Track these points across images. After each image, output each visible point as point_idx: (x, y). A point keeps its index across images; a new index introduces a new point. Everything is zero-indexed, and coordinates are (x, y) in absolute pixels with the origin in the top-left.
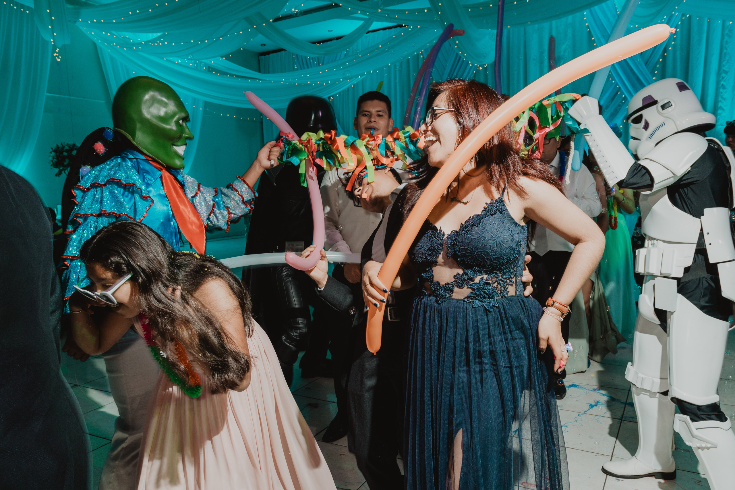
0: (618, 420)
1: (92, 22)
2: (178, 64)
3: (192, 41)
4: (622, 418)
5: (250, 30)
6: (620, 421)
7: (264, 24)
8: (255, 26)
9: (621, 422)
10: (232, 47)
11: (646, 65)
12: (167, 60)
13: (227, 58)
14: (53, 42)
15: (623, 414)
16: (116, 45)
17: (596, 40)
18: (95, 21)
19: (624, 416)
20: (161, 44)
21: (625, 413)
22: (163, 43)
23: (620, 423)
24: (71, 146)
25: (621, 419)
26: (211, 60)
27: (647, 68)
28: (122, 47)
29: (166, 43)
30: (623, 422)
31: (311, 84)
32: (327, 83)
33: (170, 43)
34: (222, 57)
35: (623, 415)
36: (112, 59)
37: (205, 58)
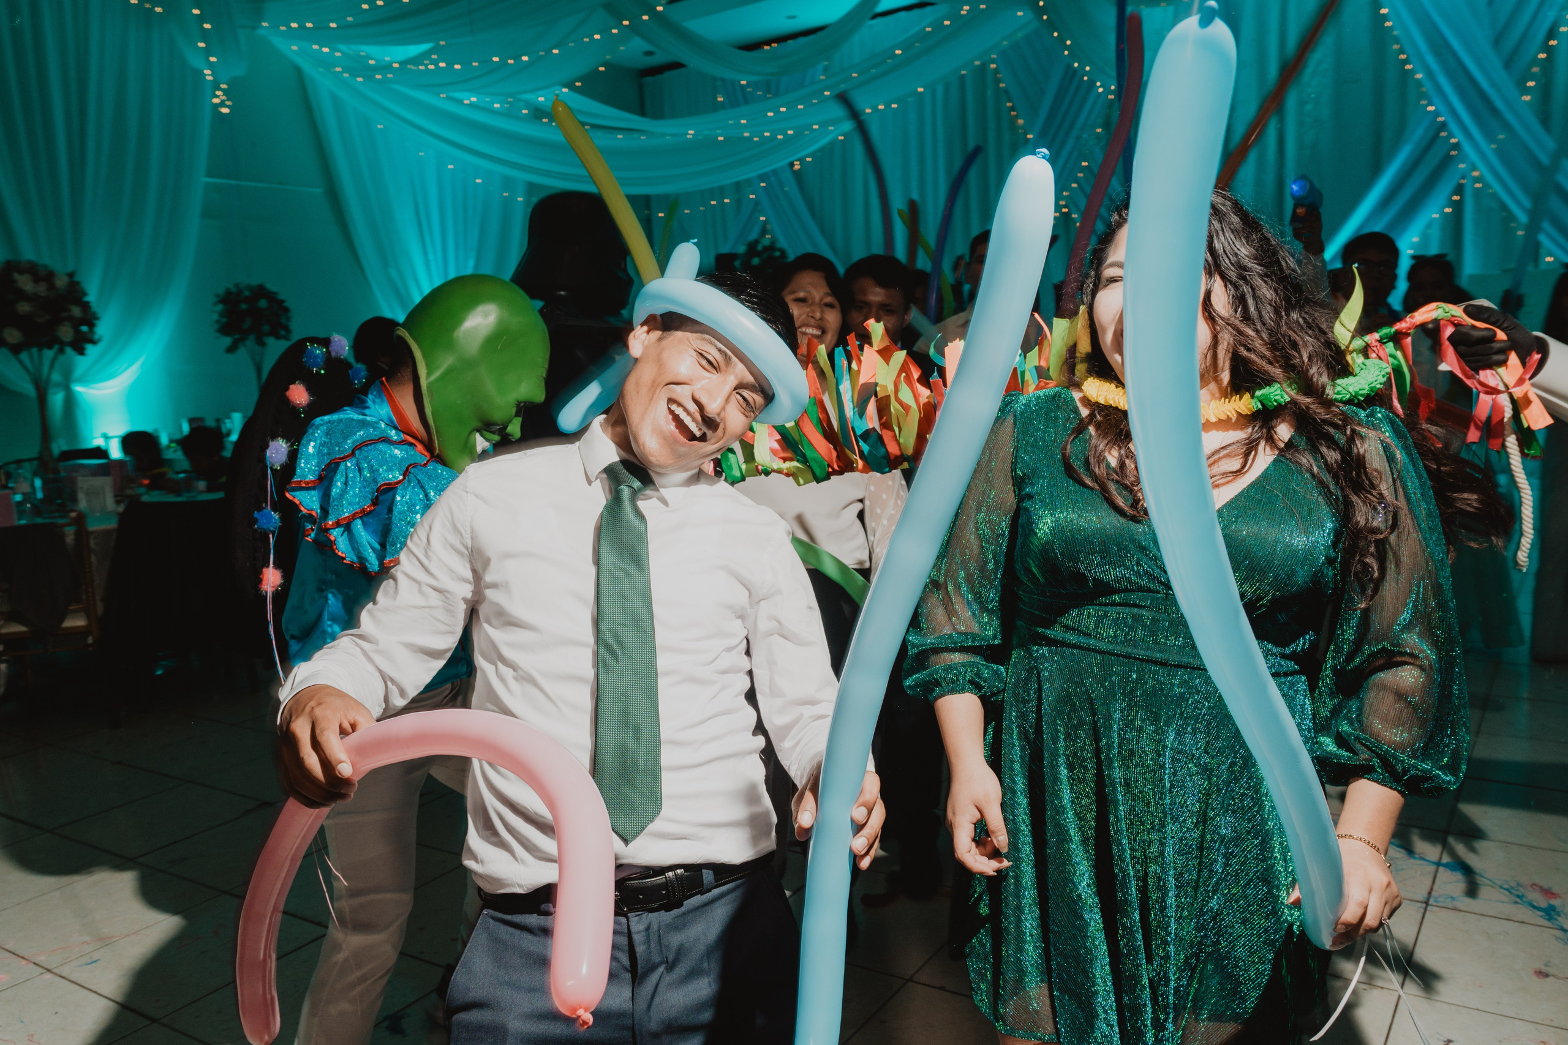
0: (1419, 904)
1: (289, 27)
2: (472, 105)
3: (496, 60)
4: (1428, 899)
9: (1426, 909)
10: (580, 66)
11: (1506, 68)
12: (449, 98)
13: (571, 86)
15: (1432, 889)
16: (342, 72)
18: (294, 25)
19: (1434, 893)
20: (430, 67)
21: (1435, 888)
22: (436, 65)
23: (1422, 911)
24: (256, 291)
25: (1427, 903)
26: (540, 93)
27: (1508, 75)
28: (354, 73)
29: (442, 65)
30: (1429, 908)
31: (750, 139)
32: (785, 134)
33: (450, 65)
34: (565, 86)
35: (1430, 893)
36: (335, 99)
37: (525, 92)
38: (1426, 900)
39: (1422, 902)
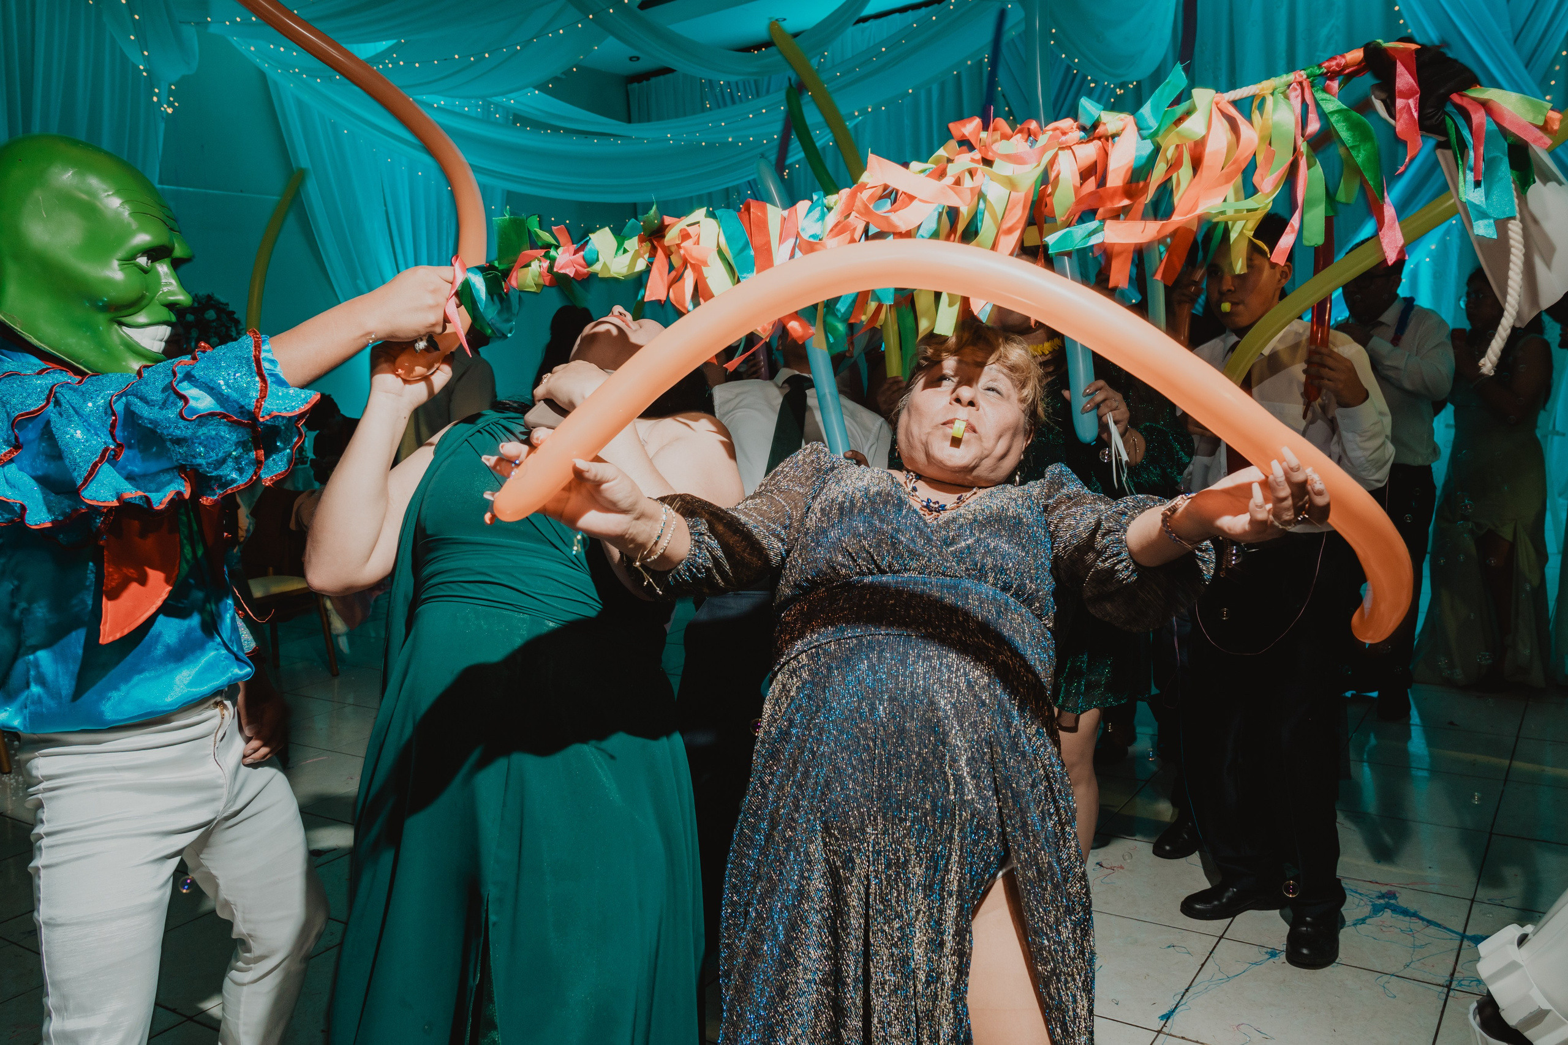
0: (1440, 989)
1: (233, 22)
2: (439, 109)
3: (456, 57)
4: (1451, 983)
5: (580, 26)
6: (1446, 990)
7: (611, 11)
8: (591, 16)
9: (1447, 996)
10: (554, 66)
11: (1527, 66)
13: (542, 87)
14: (144, 70)
15: (1455, 969)
16: (300, 73)
17: (1405, 13)
18: (238, 19)
19: (1456, 975)
20: (390, 66)
21: (1458, 968)
22: (395, 63)
23: (1444, 997)
24: (204, 301)
25: (1449, 987)
26: (510, 96)
27: (1529, 73)
28: (312, 76)
29: (401, 63)
30: (1452, 993)
31: (734, 144)
33: (409, 63)
34: (536, 88)
35: (1452, 975)
36: (300, 103)
37: (496, 95)
38: (1448, 983)
39: (1443, 986)
